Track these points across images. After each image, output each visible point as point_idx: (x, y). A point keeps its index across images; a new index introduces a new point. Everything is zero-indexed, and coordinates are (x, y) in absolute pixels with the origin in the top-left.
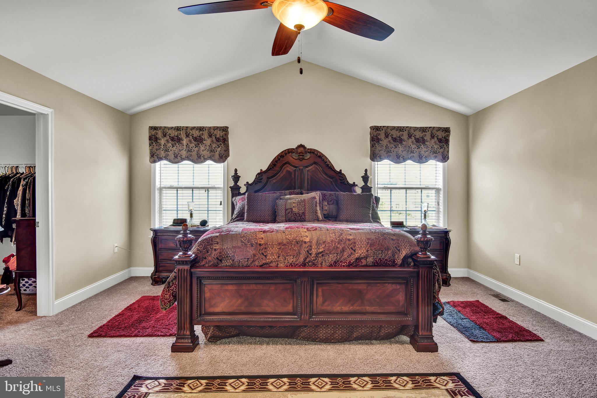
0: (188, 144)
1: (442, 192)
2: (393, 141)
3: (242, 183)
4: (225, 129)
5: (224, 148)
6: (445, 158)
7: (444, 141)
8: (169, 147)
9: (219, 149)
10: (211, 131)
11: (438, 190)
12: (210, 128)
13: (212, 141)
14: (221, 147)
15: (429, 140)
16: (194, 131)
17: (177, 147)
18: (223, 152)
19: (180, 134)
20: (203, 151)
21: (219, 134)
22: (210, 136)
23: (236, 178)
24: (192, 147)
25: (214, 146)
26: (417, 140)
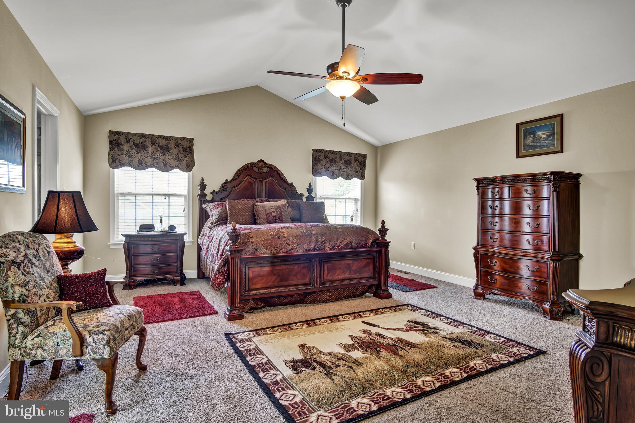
0: (154, 152)
1: (359, 202)
2: (330, 162)
3: (207, 191)
4: (191, 140)
5: (191, 159)
6: (362, 177)
7: (363, 164)
8: (133, 153)
9: (186, 159)
10: (178, 141)
11: (356, 200)
12: (177, 138)
13: (179, 151)
14: (188, 157)
15: (353, 162)
16: (160, 139)
17: (141, 153)
18: (190, 161)
19: (145, 141)
20: (169, 159)
21: (186, 144)
22: (177, 145)
23: (203, 186)
24: (158, 155)
25: (181, 155)
26: (346, 162)
